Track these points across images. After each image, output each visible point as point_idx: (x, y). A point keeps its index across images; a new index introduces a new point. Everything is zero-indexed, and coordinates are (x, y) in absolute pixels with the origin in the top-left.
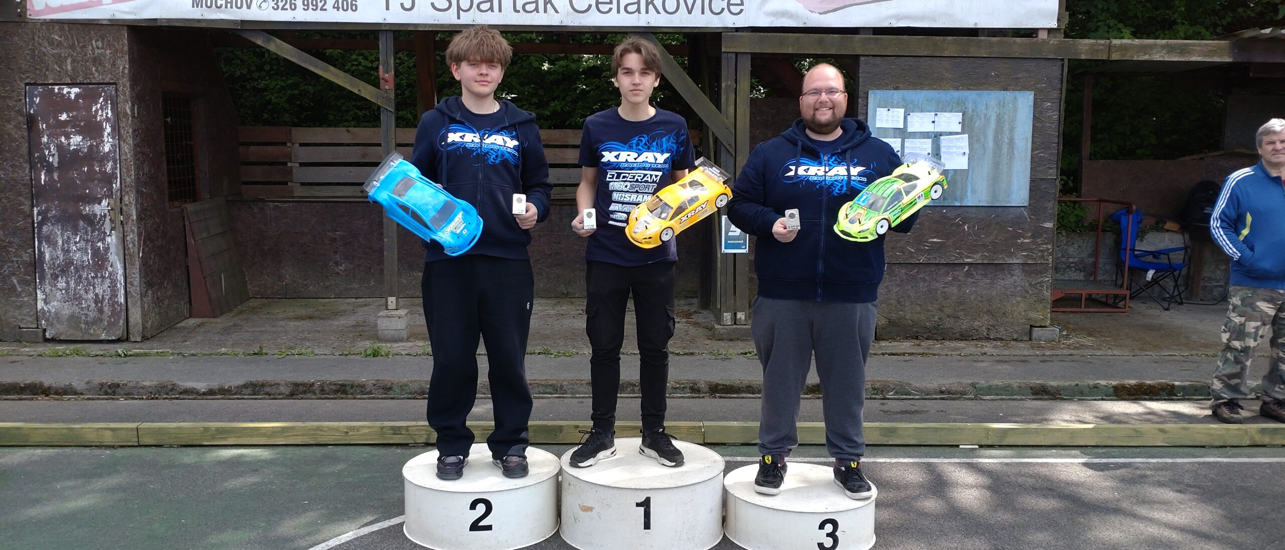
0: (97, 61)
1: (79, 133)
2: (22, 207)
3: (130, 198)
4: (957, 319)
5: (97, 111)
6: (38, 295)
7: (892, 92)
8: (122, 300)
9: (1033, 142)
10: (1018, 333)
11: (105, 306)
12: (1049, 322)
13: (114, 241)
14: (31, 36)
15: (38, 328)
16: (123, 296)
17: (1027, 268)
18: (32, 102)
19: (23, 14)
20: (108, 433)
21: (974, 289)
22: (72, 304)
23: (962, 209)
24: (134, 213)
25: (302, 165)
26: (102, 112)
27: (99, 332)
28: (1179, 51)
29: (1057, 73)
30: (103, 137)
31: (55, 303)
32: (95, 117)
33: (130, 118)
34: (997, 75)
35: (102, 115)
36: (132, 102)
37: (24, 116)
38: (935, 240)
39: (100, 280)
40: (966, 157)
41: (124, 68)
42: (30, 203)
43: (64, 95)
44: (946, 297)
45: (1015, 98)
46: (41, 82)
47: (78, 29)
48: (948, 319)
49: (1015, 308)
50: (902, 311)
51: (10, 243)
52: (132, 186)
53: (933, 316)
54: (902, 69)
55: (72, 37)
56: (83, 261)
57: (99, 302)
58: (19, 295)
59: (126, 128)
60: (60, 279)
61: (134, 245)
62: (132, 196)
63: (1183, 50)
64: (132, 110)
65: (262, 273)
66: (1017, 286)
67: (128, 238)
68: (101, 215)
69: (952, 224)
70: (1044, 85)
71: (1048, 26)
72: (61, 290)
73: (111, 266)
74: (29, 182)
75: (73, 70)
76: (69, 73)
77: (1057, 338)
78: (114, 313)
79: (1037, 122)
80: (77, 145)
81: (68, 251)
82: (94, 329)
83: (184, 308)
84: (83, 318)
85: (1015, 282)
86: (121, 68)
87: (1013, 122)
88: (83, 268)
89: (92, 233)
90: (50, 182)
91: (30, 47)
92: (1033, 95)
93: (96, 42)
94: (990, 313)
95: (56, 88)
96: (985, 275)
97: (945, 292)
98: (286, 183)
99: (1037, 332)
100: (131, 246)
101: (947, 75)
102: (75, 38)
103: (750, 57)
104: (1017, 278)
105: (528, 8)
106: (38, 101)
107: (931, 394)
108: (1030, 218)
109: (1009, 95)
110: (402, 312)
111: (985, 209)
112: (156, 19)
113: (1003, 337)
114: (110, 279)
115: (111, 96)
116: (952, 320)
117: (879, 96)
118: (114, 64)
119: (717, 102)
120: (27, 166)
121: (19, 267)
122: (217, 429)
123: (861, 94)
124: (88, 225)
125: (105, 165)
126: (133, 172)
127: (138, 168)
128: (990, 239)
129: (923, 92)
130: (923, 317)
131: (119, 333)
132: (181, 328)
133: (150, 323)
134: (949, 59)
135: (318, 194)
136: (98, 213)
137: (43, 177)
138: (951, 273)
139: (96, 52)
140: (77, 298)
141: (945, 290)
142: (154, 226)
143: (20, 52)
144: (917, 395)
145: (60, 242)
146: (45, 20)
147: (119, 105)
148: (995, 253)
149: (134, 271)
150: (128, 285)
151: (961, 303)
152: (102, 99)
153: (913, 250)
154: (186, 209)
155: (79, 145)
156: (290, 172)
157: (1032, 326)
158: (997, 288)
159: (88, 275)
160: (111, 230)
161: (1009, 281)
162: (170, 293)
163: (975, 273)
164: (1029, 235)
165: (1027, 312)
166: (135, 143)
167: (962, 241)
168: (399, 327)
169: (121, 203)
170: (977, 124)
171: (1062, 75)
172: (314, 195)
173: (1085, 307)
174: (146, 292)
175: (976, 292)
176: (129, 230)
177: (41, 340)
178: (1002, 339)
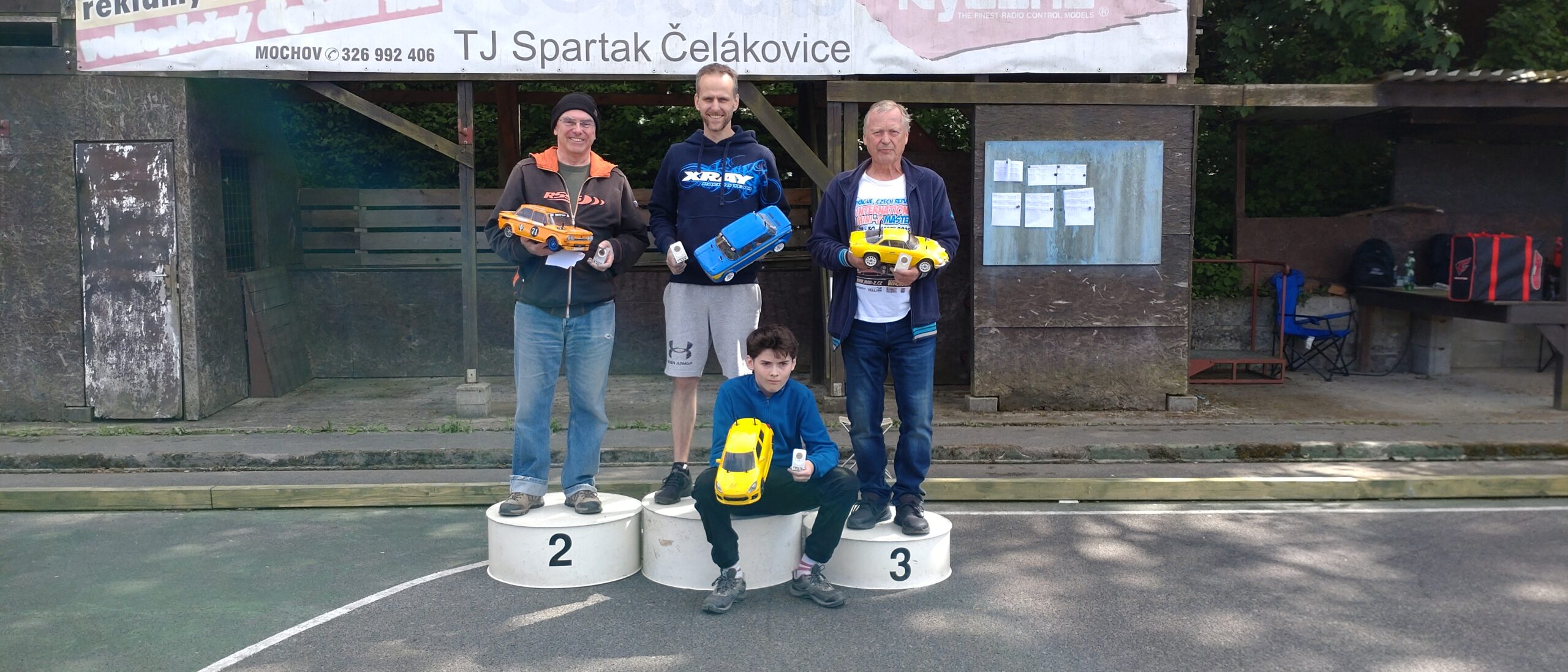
0: (152, 116)
1: (133, 196)
2: (70, 275)
3: (187, 264)
4: (1087, 389)
5: (152, 170)
6: (87, 371)
7: (1010, 143)
8: (178, 375)
9: (1164, 196)
10: (1153, 402)
11: (160, 382)
12: (1186, 389)
13: (170, 311)
14: (81, 90)
15: (85, 406)
16: (178, 371)
17: (1161, 332)
18: (82, 161)
19: (73, 67)
20: (181, 496)
21: (1104, 355)
22: (124, 380)
23: (1089, 269)
24: (192, 280)
25: (370, 230)
26: (158, 171)
27: (152, 410)
28: (1318, 96)
29: (1189, 121)
30: (159, 198)
31: (105, 379)
32: (150, 176)
33: (188, 178)
34: (1123, 124)
35: (158, 175)
36: (190, 160)
37: (72, 176)
38: (1060, 302)
39: (153, 353)
40: (1092, 212)
41: (182, 123)
42: (78, 270)
43: (117, 153)
44: (1074, 364)
45: (1144, 148)
46: (91, 139)
47: (132, 81)
48: (1077, 388)
49: (1150, 375)
50: (1026, 379)
51: (55, 313)
52: (189, 251)
53: (1061, 384)
54: (1021, 119)
55: (126, 90)
56: (136, 333)
57: (153, 377)
58: (65, 371)
59: (184, 189)
60: (110, 352)
61: (191, 315)
62: (190, 261)
63: (1323, 95)
64: (190, 169)
65: (327, 350)
66: (1151, 351)
67: (185, 308)
68: (155, 282)
69: (1078, 285)
70: (1174, 134)
71: (1177, 72)
72: (111, 365)
73: (166, 338)
74: (78, 248)
75: (126, 126)
76: (122, 130)
77: (1196, 407)
78: (169, 390)
79: (1168, 174)
80: (130, 207)
81: (119, 322)
82: (147, 407)
83: (242, 386)
84: (135, 395)
85: (1149, 347)
86: (179, 123)
87: (1142, 172)
88: (136, 340)
89: (145, 302)
90: (101, 247)
91: (80, 102)
92: (1162, 145)
93: (151, 95)
94: (1122, 380)
95: (108, 145)
96: (1116, 340)
97: (1072, 359)
98: (353, 251)
99: (1173, 401)
100: (188, 316)
101: (1070, 124)
102: (128, 92)
103: (857, 106)
104: (1151, 343)
105: (618, 56)
106: (88, 160)
107: (1044, 458)
108: (1163, 277)
109: (1136, 145)
110: (483, 386)
111: (1114, 267)
112: (217, 71)
113: (1138, 407)
114: (165, 352)
115: (167, 154)
116: (1081, 390)
117: (996, 148)
118: (171, 120)
119: (823, 156)
120: (75, 230)
121: (65, 340)
122: (294, 490)
123: (977, 146)
124: (141, 294)
125: (160, 229)
126: (190, 236)
127: (196, 231)
128: (1120, 300)
129: (1045, 142)
130: (1049, 386)
131: (174, 410)
132: (239, 407)
133: (207, 401)
134: (1072, 107)
135: (389, 263)
136: (153, 281)
137: (92, 242)
138: (1079, 338)
139: (152, 107)
140: (129, 373)
141: (1073, 356)
142: (212, 295)
143: (69, 107)
144: (1028, 459)
145: (111, 313)
146: (96, 72)
147: (176, 164)
148: (1126, 316)
149: (191, 343)
150: (184, 359)
151: (1090, 371)
152: (157, 157)
153: (1037, 314)
154: (245, 277)
155: (132, 207)
156: (357, 238)
157: (1168, 395)
158: (1129, 353)
159: (140, 348)
160: (167, 299)
161: (1142, 346)
162: (228, 368)
163: (1104, 338)
164: (1163, 295)
165: (1163, 379)
166: (193, 204)
167: (1090, 303)
168: (479, 402)
169: (177, 269)
170: (1102, 177)
171: (1193, 123)
172: (383, 264)
173: (1237, 378)
174: (203, 366)
175: (1106, 358)
176: (186, 298)
177: (89, 420)
178: (1136, 410)
